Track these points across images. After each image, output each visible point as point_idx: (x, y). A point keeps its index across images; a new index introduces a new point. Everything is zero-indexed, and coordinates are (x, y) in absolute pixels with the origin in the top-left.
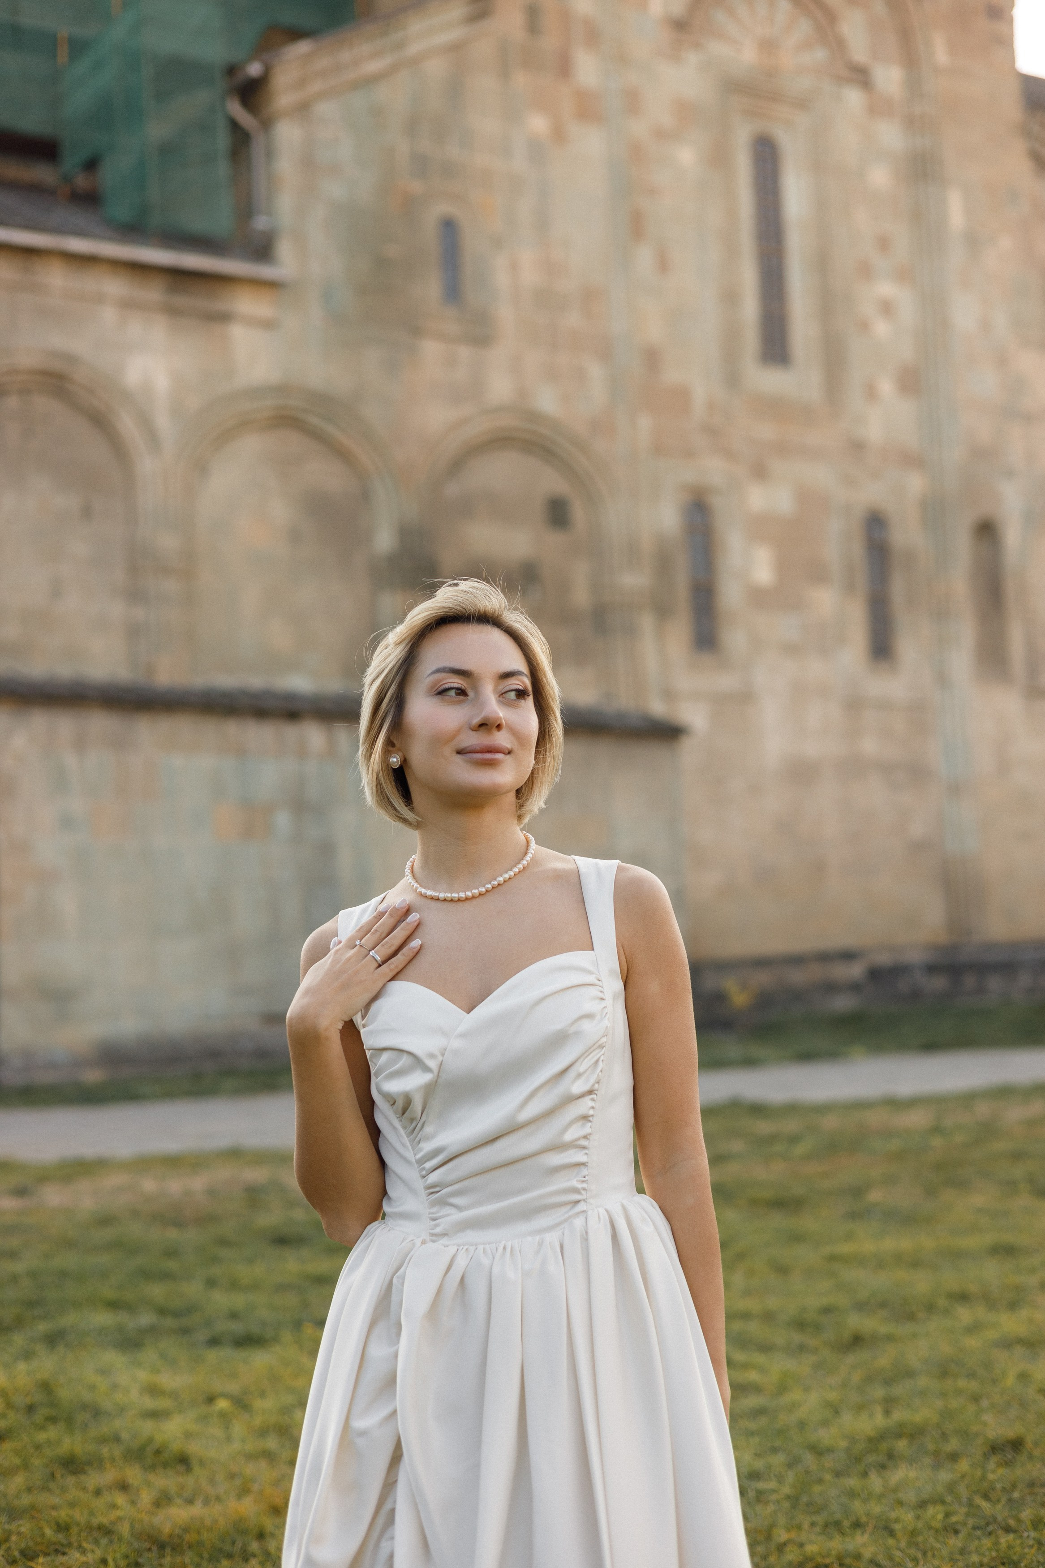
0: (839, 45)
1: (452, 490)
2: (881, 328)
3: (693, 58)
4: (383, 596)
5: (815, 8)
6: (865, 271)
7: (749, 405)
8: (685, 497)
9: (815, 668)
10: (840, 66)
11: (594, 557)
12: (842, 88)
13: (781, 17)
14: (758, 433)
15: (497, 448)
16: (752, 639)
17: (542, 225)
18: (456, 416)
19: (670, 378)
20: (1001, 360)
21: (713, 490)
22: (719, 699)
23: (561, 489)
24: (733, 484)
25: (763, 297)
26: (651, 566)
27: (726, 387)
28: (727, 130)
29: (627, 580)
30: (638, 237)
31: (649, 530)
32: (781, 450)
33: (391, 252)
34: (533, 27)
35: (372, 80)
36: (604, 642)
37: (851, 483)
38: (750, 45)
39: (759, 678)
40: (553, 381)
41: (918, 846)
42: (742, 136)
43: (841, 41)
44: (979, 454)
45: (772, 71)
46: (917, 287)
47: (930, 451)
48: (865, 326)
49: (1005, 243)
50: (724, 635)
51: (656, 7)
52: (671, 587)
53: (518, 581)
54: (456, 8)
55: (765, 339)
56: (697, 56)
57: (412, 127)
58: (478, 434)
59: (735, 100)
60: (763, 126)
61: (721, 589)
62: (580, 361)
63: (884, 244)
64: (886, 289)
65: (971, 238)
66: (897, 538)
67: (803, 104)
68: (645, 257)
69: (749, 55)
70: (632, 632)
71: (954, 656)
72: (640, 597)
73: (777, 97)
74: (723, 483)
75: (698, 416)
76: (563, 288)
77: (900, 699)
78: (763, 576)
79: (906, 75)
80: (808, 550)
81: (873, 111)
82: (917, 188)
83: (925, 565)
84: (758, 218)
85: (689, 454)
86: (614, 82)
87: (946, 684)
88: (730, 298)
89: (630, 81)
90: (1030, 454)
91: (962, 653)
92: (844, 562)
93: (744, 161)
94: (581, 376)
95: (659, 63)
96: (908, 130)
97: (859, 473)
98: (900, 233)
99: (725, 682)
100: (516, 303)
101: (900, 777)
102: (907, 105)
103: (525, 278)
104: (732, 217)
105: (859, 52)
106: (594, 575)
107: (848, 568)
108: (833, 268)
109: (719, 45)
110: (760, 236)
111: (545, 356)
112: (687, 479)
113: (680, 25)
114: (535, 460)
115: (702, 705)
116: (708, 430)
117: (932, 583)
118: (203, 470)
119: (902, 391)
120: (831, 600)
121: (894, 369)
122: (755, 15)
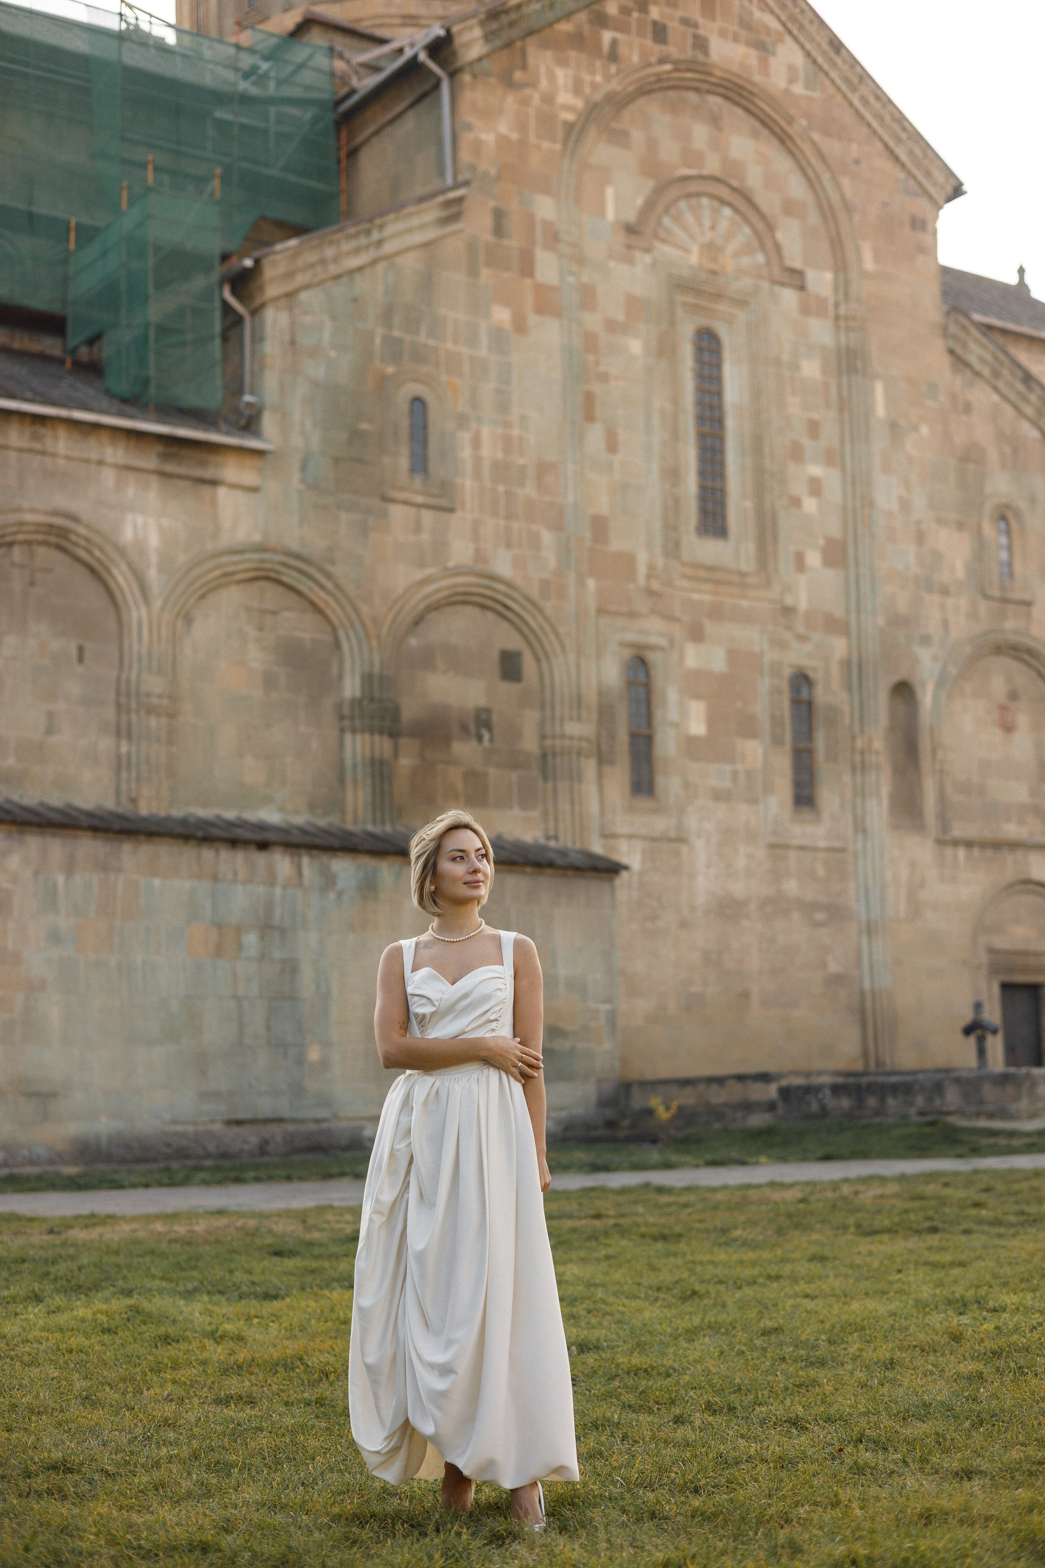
0: (777, 250)
1: (413, 642)
2: (811, 505)
3: (644, 260)
4: (348, 737)
5: (754, 218)
6: (797, 454)
7: (687, 571)
8: (627, 653)
9: (743, 813)
10: (776, 270)
11: (543, 706)
12: (777, 289)
13: (724, 225)
14: (696, 596)
15: (455, 603)
16: (686, 785)
17: (503, 405)
18: (419, 575)
19: (616, 544)
20: (920, 537)
21: (653, 648)
22: (654, 839)
23: (514, 642)
24: (672, 643)
25: (702, 474)
26: (595, 716)
27: (667, 554)
28: (672, 324)
29: (573, 728)
30: (590, 417)
31: (594, 683)
32: (716, 612)
33: (365, 426)
34: (499, 230)
35: (351, 272)
36: (550, 785)
37: (780, 645)
38: (695, 250)
39: (692, 822)
40: (509, 545)
41: (835, 981)
42: (687, 329)
43: (778, 247)
44: (898, 621)
45: (714, 273)
46: (843, 468)
47: (853, 618)
48: (796, 502)
49: (924, 430)
50: (660, 781)
51: (611, 214)
52: (612, 736)
53: (472, 727)
54: (431, 213)
55: (704, 512)
56: (647, 258)
57: (387, 316)
58: (439, 590)
59: (680, 298)
60: (705, 322)
61: (659, 738)
62: (534, 527)
63: (814, 429)
64: (815, 470)
65: (893, 426)
66: (821, 696)
67: (742, 303)
68: (595, 435)
69: (694, 259)
70: (575, 777)
71: (872, 805)
72: (584, 744)
73: (718, 296)
74: (663, 642)
75: (641, 579)
76: (521, 461)
77: (822, 844)
78: (697, 727)
79: (836, 279)
80: (739, 704)
81: (805, 310)
82: (845, 380)
83: (847, 721)
84: (699, 403)
85: (632, 615)
86: (571, 279)
87: (864, 831)
88: (673, 474)
89: (585, 279)
90: (945, 623)
91: (880, 803)
92: (773, 717)
93: (687, 352)
94: (534, 541)
95: (612, 264)
96: (837, 328)
97: (787, 636)
98: (829, 420)
99: (661, 824)
100: (477, 474)
101: (820, 916)
102: (837, 305)
103: (486, 452)
104: (676, 401)
105: (794, 257)
106: (542, 723)
107: (776, 722)
108: (767, 450)
109: (667, 249)
110: (701, 419)
111: (502, 522)
112: (630, 637)
113: (631, 230)
114: (491, 616)
115: (638, 845)
116: (650, 592)
117: (853, 738)
118: (189, 620)
119: (828, 562)
120: (760, 751)
121: (821, 542)
122: (700, 224)
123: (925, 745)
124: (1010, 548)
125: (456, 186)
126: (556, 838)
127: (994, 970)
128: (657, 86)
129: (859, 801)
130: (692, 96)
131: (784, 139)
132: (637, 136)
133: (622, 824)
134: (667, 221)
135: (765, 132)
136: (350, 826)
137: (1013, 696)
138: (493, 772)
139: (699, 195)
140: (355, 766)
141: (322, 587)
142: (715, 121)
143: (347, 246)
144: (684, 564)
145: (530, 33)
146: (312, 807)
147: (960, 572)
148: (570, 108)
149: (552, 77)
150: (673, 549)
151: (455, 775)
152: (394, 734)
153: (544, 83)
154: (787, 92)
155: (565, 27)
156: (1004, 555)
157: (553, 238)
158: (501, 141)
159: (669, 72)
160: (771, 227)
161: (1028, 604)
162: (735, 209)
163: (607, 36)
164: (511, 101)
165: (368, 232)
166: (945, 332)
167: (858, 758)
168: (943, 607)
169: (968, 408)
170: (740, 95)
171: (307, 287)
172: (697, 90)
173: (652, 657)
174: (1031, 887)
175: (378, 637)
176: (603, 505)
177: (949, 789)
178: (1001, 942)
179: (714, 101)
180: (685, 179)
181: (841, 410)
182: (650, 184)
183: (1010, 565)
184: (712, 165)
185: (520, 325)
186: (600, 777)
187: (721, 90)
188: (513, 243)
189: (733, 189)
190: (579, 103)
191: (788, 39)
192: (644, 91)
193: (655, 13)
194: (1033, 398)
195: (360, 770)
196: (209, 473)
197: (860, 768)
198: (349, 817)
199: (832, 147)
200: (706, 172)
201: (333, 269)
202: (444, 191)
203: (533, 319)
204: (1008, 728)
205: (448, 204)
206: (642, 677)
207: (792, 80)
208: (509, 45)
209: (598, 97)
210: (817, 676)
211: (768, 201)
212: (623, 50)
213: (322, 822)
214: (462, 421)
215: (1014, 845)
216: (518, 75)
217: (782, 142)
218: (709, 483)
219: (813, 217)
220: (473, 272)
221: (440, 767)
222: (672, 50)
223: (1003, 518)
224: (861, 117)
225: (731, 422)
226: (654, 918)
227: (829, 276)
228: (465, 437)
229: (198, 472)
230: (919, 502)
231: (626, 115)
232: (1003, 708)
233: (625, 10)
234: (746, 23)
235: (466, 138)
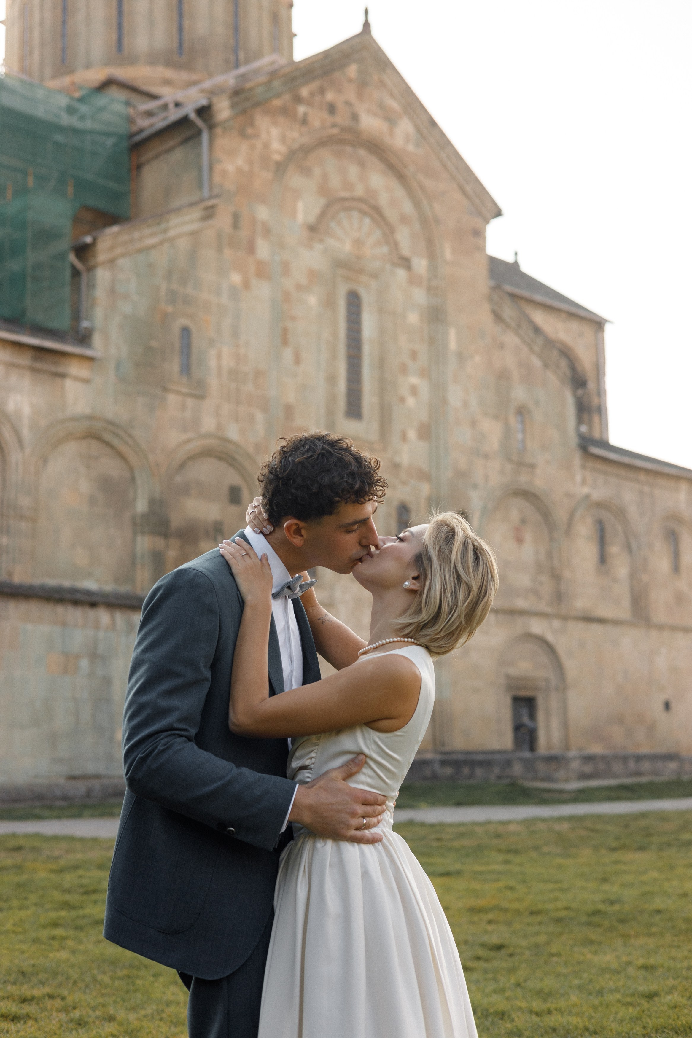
0: (396, 245)
1: (178, 479)
2: (411, 402)
3: (319, 247)
4: (139, 537)
5: (383, 224)
6: (404, 369)
10: (395, 257)
12: (395, 269)
13: (365, 228)
15: (205, 456)
17: (235, 334)
18: (184, 437)
19: (298, 421)
20: (473, 424)
23: (237, 480)
25: (349, 380)
28: (334, 287)
30: (285, 343)
33: (154, 344)
34: (236, 225)
35: (149, 248)
38: (348, 242)
40: (236, 421)
42: (342, 291)
44: (460, 474)
45: (360, 257)
46: (430, 379)
47: (434, 471)
48: (402, 400)
49: (477, 359)
51: (300, 218)
53: (211, 532)
54: (196, 213)
55: (349, 403)
56: (321, 247)
57: (169, 275)
58: (195, 447)
59: (339, 272)
60: (353, 287)
62: (252, 410)
64: (414, 380)
65: (460, 355)
67: (375, 276)
68: (288, 354)
69: (348, 247)
73: (361, 271)
76: (245, 369)
79: (429, 264)
81: (411, 282)
82: (432, 326)
84: (348, 337)
86: (277, 258)
88: (332, 380)
89: (284, 257)
90: (486, 476)
93: (342, 305)
94: (252, 419)
95: (300, 249)
96: (429, 294)
97: (396, 480)
98: (422, 350)
100: (219, 376)
102: (429, 280)
103: (224, 363)
104: (334, 335)
105: (405, 250)
108: (387, 367)
109: (332, 241)
110: (349, 346)
111: (233, 406)
113: (312, 228)
114: (224, 464)
118: (45, 460)
119: (420, 437)
121: (417, 424)
122: (352, 227)
124: (524, 431)
125: (211, 197)
127: (509, 688)
128: (330, 141)
130: (349, 149)
131: (401, 177)
132: (317, 172)
134: (333, 225)
135: (389, 172)
136: (139, 592)
137: (523, 521)
139: (352, 209)
140: (142, 556)
141: (125, 442)
142: (362, 164)
143: (147, 231)
145: (257, 104)
146: (116, 580)
147: (496, 446)
148: (278, 152)
149: (268, 132)
150: (330, 425)
152: (166, 535)
153: (264, 136)
154: (404, 149)
155: (277, 102)
156: (520, 436)
157: (267, 232)
158: (239, 171)
159: (337, 133)
160: (392, 230)
161: (532, 466)
162: (373, 219)
163: (301, 109)
164: (244, 147)
165: (159, 224)
166: (490, 299)
168: (485, 467)
169: (502, 346)
170: (377, 150)
171: (122, 255)
172: (352, 145)
174: (532, 639)
175: (159, 476)
176: (291, 397)
178: (513, 672)
179: (362, 152)
180: (344, 199)
181: (430, 344)
182: (323, 200)
183: (523, 441)
184: (359, 192)
185: (246, 285)
187: (366, 146)
188: (244, 234)
189: (372, 206)
190: (283, 149)
191: (405, 117)
192: (322, 144)
193: (330, 96)
194: (540, 341)
195: (146, 558)
196: (61, 369)
198: (138, 585)
199: (429, 184)
200: (356, 195)
201: (138, 245)
202: (202, 200)
203: (254, 281)
204: (520, 541)
205: (207, 208)
207: (407, 142)
208: (244, 112)
209: (295, 146)
210: (412, 507)
211: (391, 215)
212: (310, 118)
214: (211, 343)
215: (522, 613)
216: (250, 131)
217: (401, 179)
218: (353, 386)
219: (417, 226)
220: (220, 250)
222: (339, 119)
223: (521, 413)
224: (445, 167)
225: (366, 349)
227: (425, 262)
228: (213, 353)
229: (54, 369)
230: (474, 402)
231: (311, 158)
232: (517, 529)
233: (312, 94)
234: (382, 106)
235: (218, 168)
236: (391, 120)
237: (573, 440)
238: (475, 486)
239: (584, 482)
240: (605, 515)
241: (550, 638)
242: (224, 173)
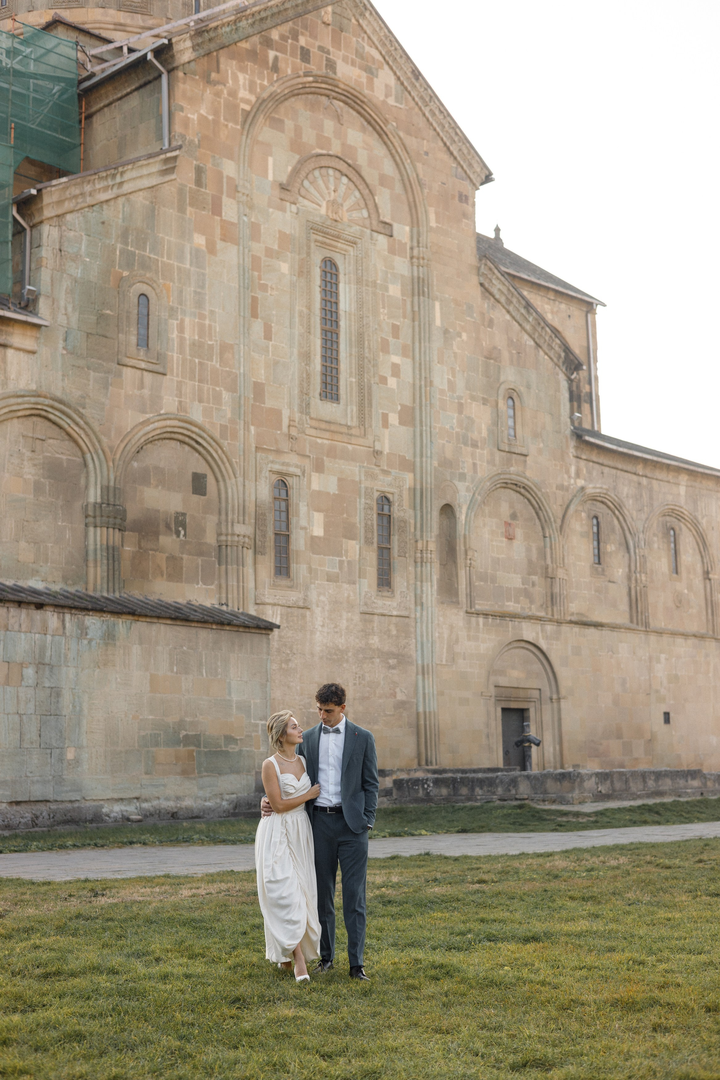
0: (376, 209)
1: (135, 465)
2: (392, 383)
3: (291, 209)
4: (91, 529)
5: (362, 187)
6: (385, 347)
7: (314, 423)
8: (275, 478)
9: (346, 590)
10: (375, 222)
11: (220, 513)
12: (375, 234)
13: (342, 189)
14: (319, 441)
15: (165, 439)
16: (310, 570)
17: (199, 304)
18: (142, 418)
19: (269, 403)
20: (460, 408)
21: (291, 475)
22: (289, 607)
23: (202, 468)
24: (303, 473)
25: (324, 357)
26: (253, 521)
27: (301, 412)
28: (308, 254)
29: (240, 529)
30: (254, 315)
31: (253, 498)
32: (332, 453)
33: (108, 312)
34: (199, 181)
35: (100, 204)
36: (223, 567)
37: (371, 476)
38: (324, 204)
39: (313, 595)
40: (200, 401)
41: (401, 705)
42: (317, 258)
43: (376, 206)
44: (446, 463)
45: (336, 221)
46: (414, 359)
47: (418, 460)
48: (384, 380)
49: (464, 336)
50: (293, 566)
51: (271, 177)
52: (264, 536)
53: (173, 526)
54: (155, 166)
55: (325, 383)
56: (294, 208)
57: (124, 236)
58: (154, 430)
59: (314, 237)
60: (328, 254)
61: (293, 537)
62: (218, 389)
63: (396, 330)
64: (396, 359)
65: (446, 332)
66: (397, 513)
67: (353, 243)
68: (258, 327)
69: (323, 211)
70: (240, 563)
71: (427, 587)
72: (247, 540)
73: (337, 237)
74: (298, 472)
75: (285, 429)
76: (210, 343)
77: (395, 613)
78: (318, 531)
79: (411, 231)
80: (345, 516)
81: (392, 251)
82: (416, 298)
83: (412, 530)
84: (324, 309)
85: (278, 452)
86: (245, 219)
87: (422, 604)
88: (306, 357)
89: (253, 220)
90: (474, 465)
91: (432, 586)
92: (366, 524)
93: (317, 273)
94: (217, 398)
95: (271, 210)
96: (412, 264)
97: (377, 470)
98: (405, 324)
99: (294, 597)
100: (181, 350)
101: (392, 662)
102: (412, 249)
103: (187, 336)
104: (309, 308)
105: (386, 214)
106: (219, 524)
107: (368, 529)
108: (366, 343)
109: (306, 202)
110: (324, 320)
111: (197, 384)
112: (277, 467)
113: (284, 188)
114: (187, 448)
115: (279, 610)
116: (291, 437)
117: (416, 541)
119: (402, 423)
120: (358, 547)
121: (399, 408)
122: (328, 188)
123: (460, 548)
124: (514, 418)
125: (171, 150)
126: (227, 605)
127: (498, 700)
128: (301, 91)
129: (419, 583)
130: (324, 100)
131: (381, 134)
132: (289, 124)
133: (268, 595)
135: (370, 129)
136: (91, 593)
137: (514, 516)
138: (185, 556)
139: (329, 167)
140: (95, 550)
141: (77, 424)
142: (338, 118)
143: (99, 185)
144: (311, 419)
145: (222, 47)
146: (65, 579)
147: (484, 433)
148: (247, 101)
149: (236, 79)
150: (305, 408)
151: (161, 559)
152: (122, 529)
153: (230, 82)
154: (384, 102)
155: (244, 45)
156: (511, 422)
157: (234, 190)
158: (201, 120)
159: (310, 82)
160: (372, 193)
161: (525, 455)
162: (350, 179)
163: (272, 54)
164: (209, 93)
165: (113, 177)
166: (478, 271)
167: (419, 555)
168: (473, 455)
169: (491, 323)
170: (355, 102)
171: (71, 212)
172: (328, 96)
173: (290, 481)
174: (523, 644)
175: (113, 461)
176: (261, 375)
177: (474, 578)
178: (503, 681)
179: (339, 104)
180: (319, 156)
181: (413, 320)
182: (297, 157)
183: (514, 429)
184: (336, 149)
185: (211, 248)
186: (255, 563)
187: (344, 98)
188: (208, 191)
189: (349, 165)
190: (253, 99)
191: (386, 67)
192: (294, 94)
193: (302, 41)
194: (531, 319)
195: (99, 552)
196: (2, 339)
197: (420, 562)
198: (91, 587)
199: (412, 142)
200: (331, 153)
201: (90, 200)
202: (163, 152)
203: (220, 245)
204: (510, 538)
205: (167, 161)
206: (283, 496)
207: (387, 96)
208: (208, 54)
209: (265, 95)
210: (394, 498)
211: (371, 176)
212: (281, 65)
213: (72, 589)
214: (172, 312)
215: (514, 616)
216: (214, 76)
217: (380, 135)
218: (328, 364)
219: (398, 188)
220: (182, 209)
221: (151, 552)
222: (313, 67)
223: (511, 398)
224: (430, 123)
225: (342, 323)
226: (288, 661)
227: (407, 229)
228: (174, 323)
230: (460, 384)
231: (282, 108)
232: (508, 524)
233: (283, 38)
234: (360, 54)
235: (179, 115)
236: (370, 71)
237: (567, 429)
238: (462, 477)
239: (578, 475)
240: (601, 510)
241: (543, 644)
242: (186, 123)
